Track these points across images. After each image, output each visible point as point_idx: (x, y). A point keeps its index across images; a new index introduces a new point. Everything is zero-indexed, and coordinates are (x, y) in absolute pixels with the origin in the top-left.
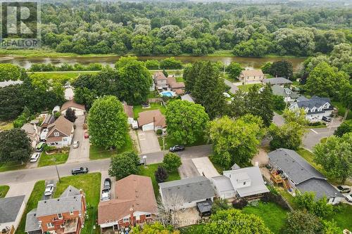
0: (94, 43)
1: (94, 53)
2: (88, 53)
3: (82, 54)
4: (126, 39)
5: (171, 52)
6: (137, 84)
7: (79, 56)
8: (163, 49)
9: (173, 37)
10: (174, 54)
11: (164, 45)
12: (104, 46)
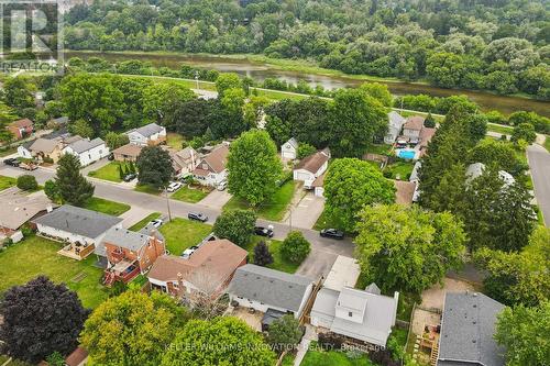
0: (373, 59)
1: (367, 74)
2: (358, 73)
3: (349, 73)
4: (423, 57)
5: (493, 88)
6: (349, 126)
7: (345, 76)
8: (481, 79)
9: (508, 61)
10: (499, 91)
11: (486, 73)
12: (384, 64)
